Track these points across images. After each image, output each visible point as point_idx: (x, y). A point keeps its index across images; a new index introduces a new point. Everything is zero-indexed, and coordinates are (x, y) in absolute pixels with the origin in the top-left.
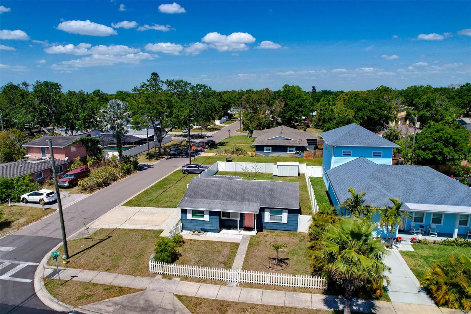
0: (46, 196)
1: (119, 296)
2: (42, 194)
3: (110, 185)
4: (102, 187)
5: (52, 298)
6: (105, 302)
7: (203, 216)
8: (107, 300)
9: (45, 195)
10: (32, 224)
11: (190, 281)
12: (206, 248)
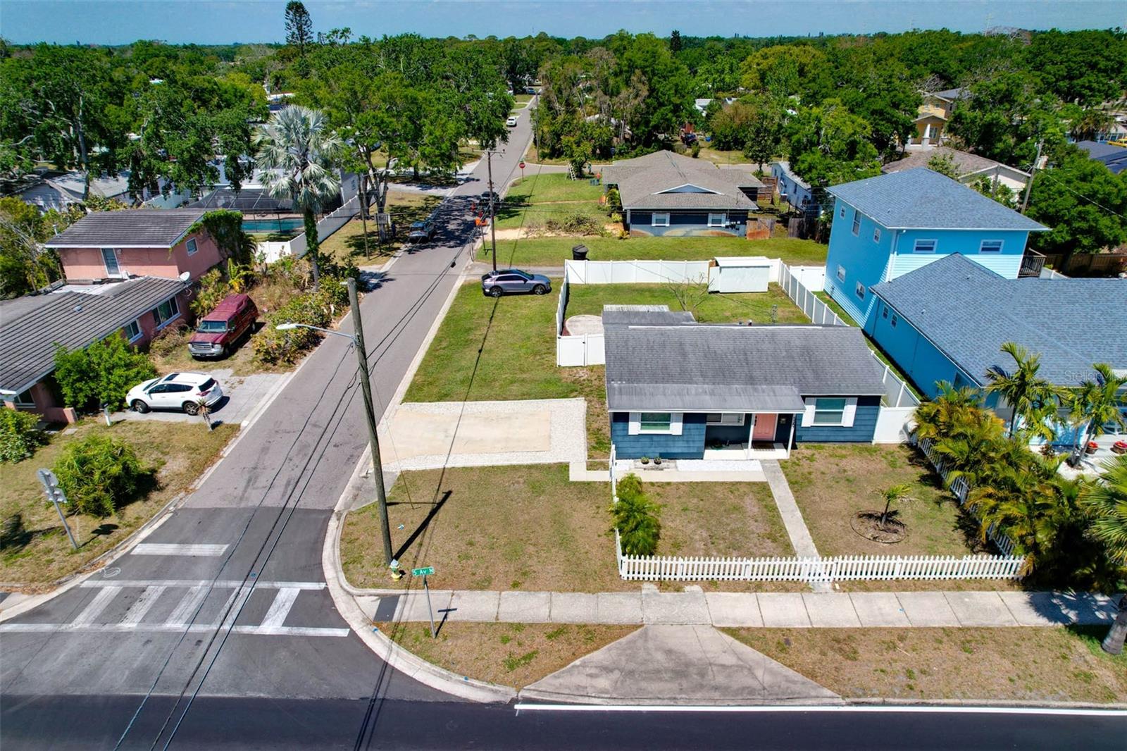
0: (199, 391)
1: (597, 649)
2: (188, 388)
3: (324, 341)
4: (310, 350)
5: (444, 672)
6: (577, 667)
7: (669, 424)
8: (577, 662)
9: (196, 390)
10: (209, 472)
11: (729, 590)
12: (701, 502)
